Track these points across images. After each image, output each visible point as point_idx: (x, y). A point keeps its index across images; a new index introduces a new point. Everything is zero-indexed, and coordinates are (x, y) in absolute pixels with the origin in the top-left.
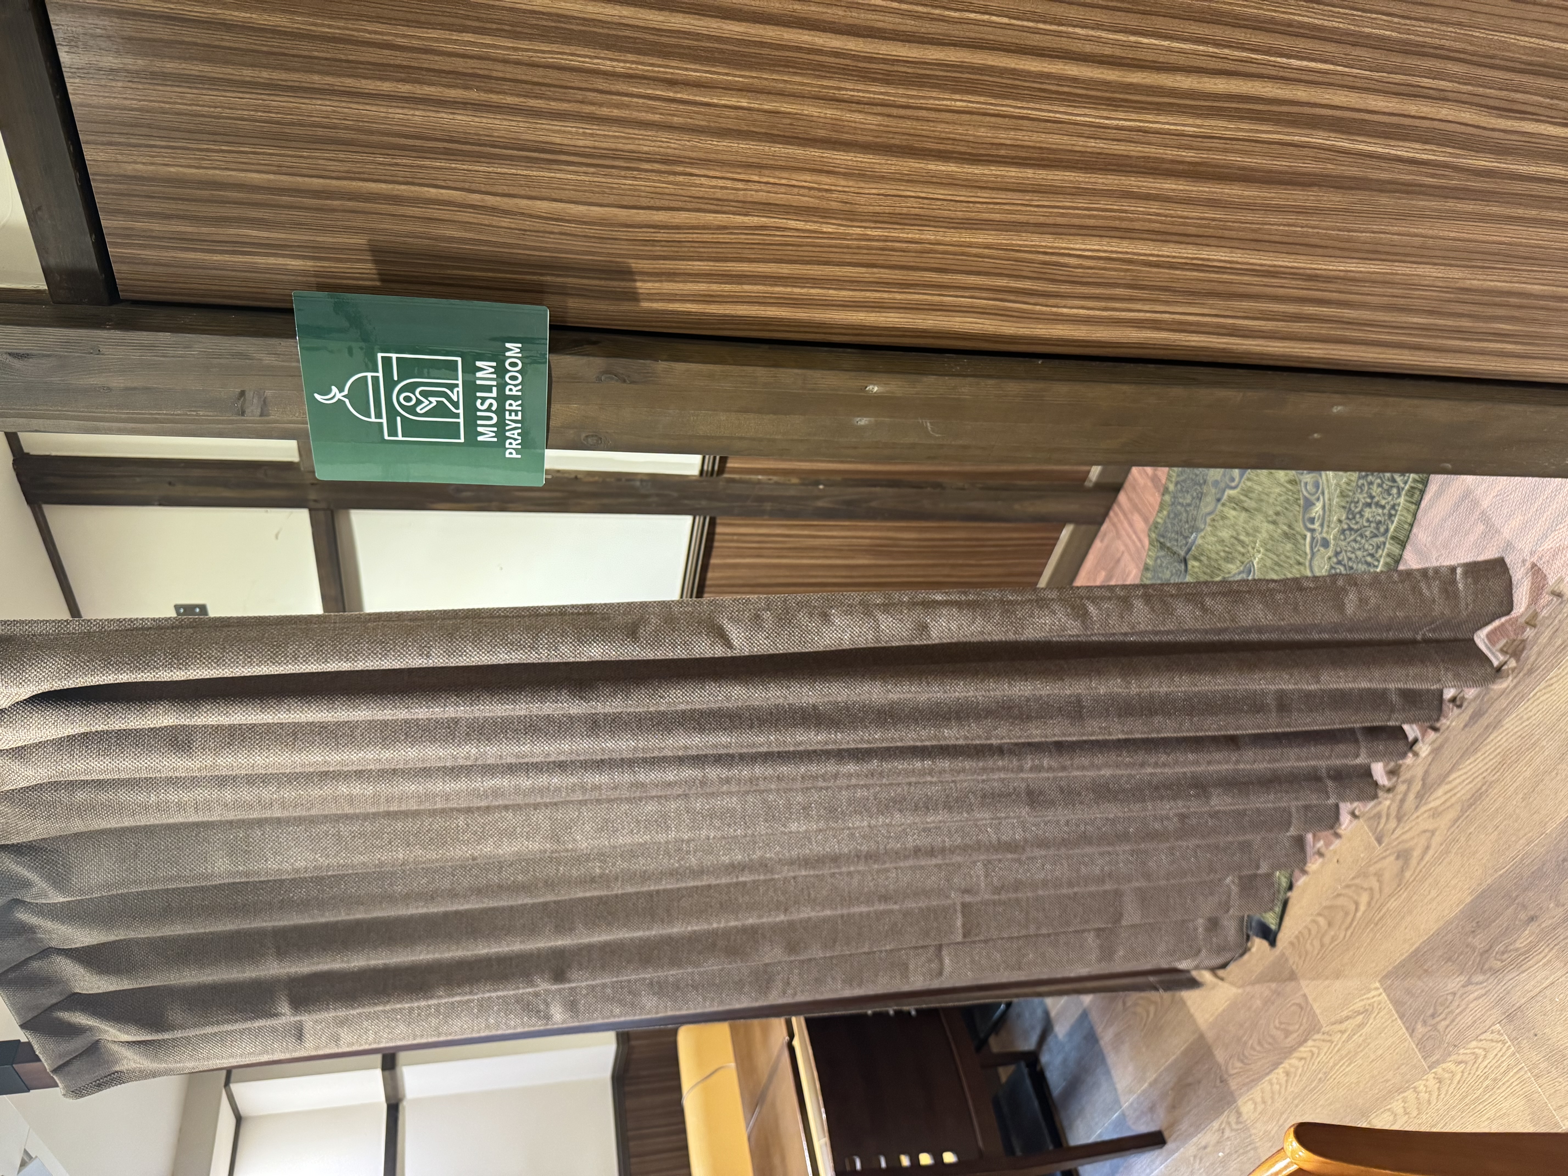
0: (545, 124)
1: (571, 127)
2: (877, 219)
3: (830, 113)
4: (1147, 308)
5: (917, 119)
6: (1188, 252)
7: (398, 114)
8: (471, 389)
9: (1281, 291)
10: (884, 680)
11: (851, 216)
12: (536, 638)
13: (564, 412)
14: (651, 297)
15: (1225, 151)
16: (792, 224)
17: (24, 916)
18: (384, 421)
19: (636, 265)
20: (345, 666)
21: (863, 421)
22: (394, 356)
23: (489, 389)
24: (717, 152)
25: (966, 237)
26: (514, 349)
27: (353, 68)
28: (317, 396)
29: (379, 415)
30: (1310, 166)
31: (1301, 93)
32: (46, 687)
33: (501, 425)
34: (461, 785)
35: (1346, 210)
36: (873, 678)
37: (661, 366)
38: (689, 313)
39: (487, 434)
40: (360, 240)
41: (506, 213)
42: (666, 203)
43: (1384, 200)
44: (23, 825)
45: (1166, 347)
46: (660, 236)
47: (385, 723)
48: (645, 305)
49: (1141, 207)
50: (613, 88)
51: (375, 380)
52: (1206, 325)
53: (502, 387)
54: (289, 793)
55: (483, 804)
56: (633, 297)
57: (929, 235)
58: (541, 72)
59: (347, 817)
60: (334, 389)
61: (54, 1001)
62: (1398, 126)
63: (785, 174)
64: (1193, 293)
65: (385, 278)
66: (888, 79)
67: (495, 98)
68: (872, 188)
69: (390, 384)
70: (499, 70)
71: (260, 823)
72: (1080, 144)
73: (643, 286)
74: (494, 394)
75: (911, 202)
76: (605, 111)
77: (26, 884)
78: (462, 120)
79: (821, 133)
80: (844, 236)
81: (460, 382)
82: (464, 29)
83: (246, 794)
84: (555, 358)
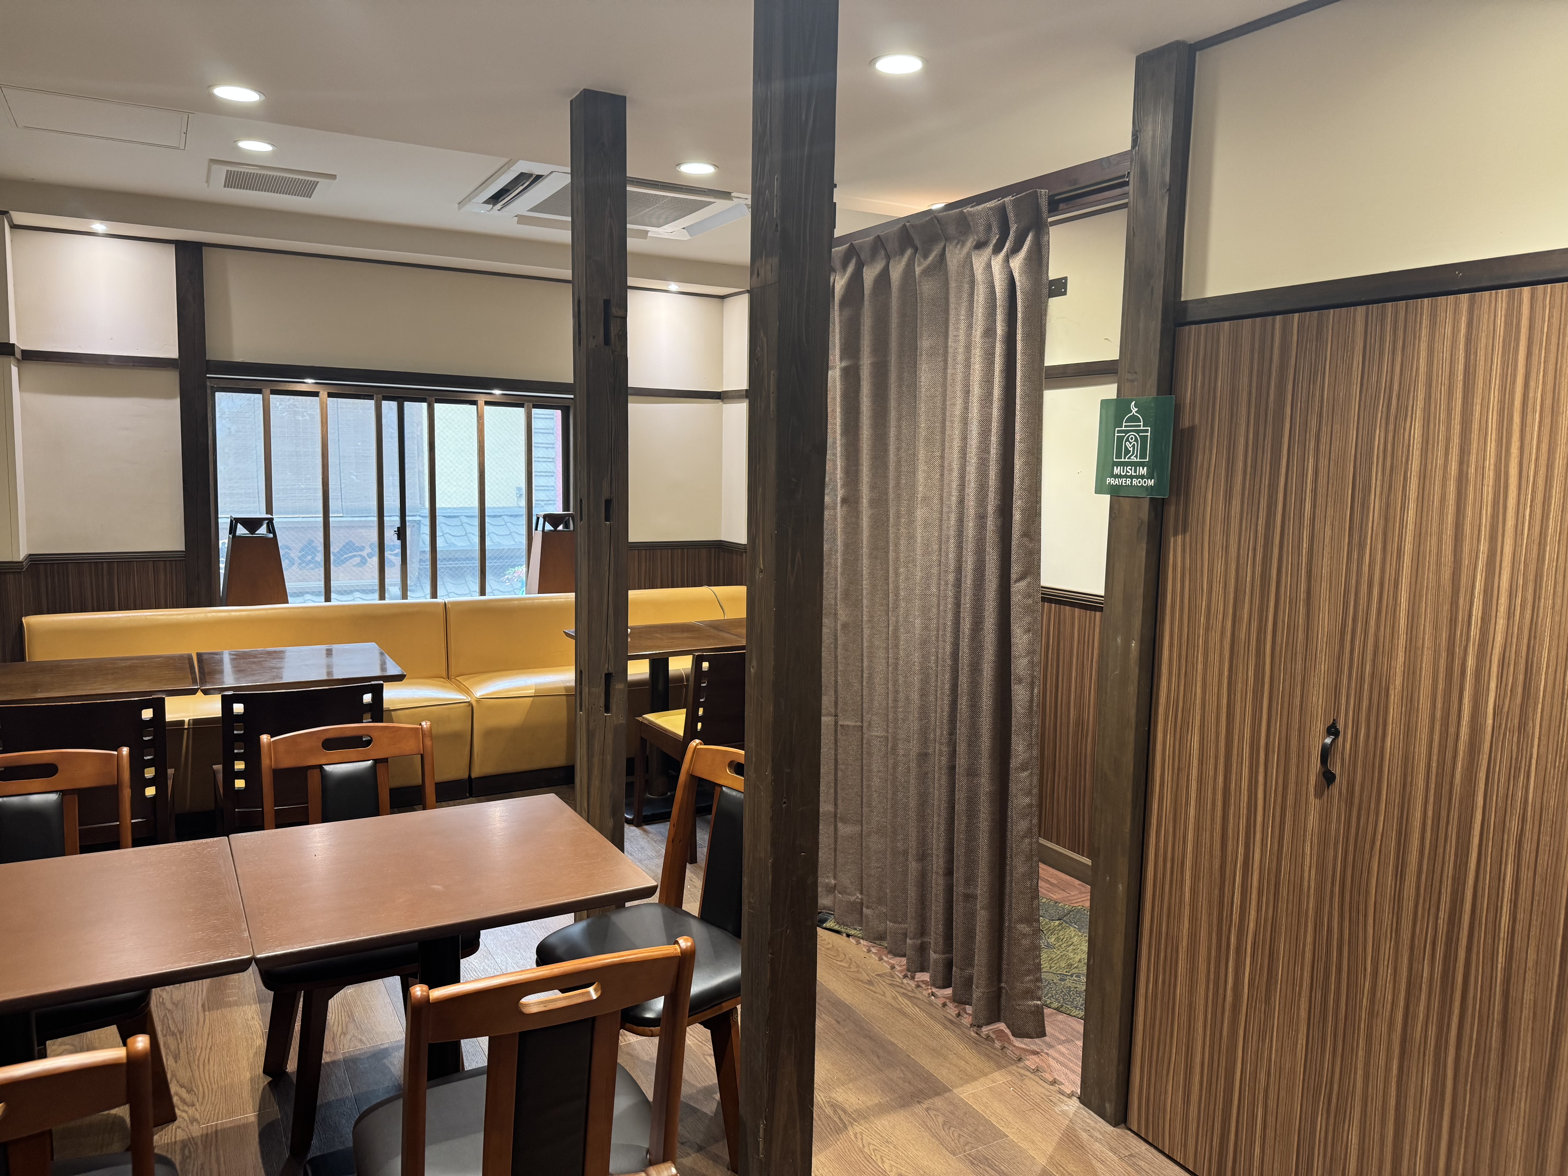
0: (1239, 497)
1: (1238, 508)
2: (1206, 642)
3: (1246, 616)
4: (1170, 778)
5: (1244, 655)
6: (1193, 795)
7: (1242, 440)
8: (1135, 465)
9: (1177, 847)
10: (995, 662)
11: (1207, 629)
12: (1024, 489)
13: (1126, 504)
14: (1175, 542)
15: (1235, 804)
16: (1204, 603)
17: (909, 252)
18: (1123, 428)
19: (1188, 535)
20: (1018, 407)
21: (1119, 640)
22: (1149, 434)
23: (1135, 472)
24: (1230, 568)
25: (1199, 684)
26: (1151, 482)
27: (1257, 424)
28: (1134, 403)
29: (1126, 426)
30: (1230, 848)
31: (1258, 836)
32: (1018, 283)
33: (1120, 476)
34: (956, 455)
35: (1212, 873)
36: (996, 656)
37: (1144, 546)
38: (1169, 559)
39: (1117, 470)
40: (1197, 422)
41: (1207, 482)
42: (1211, 548)
43: (1217, 892)
44: (955, 261)
45: (1152, 792)
46: (1199, 546)
47: (991, 421)
48: (1172, 539)
49: (1212, 767)
50: (1252, 525)
51: (1140, 426)
52: (1162, 811)
53: (1137, 477)
54: (959, 377)
55: (946, 464)
56: (1175, 534)
57: (1200, 666)
58: (1257, 496)
59: (944, 401)
60: (1136, 409)
61: (862, 257)
62: (1247, 890)
63: (1223, 599)
64: (1176, 801)
65: (1182, 431)
66: (1258, 640)
67: (1248, 477)
68: (1218, 638)
69: (1138, 432)
70: (1258, 480)
71: (946, 361)
72: (1236, 732)
73: (1179, 538)
74: (1133, 474)
75: (1212, 656)
76: (1244, 522)
77: (925, 257)
78: (1240, 464)
79: (1238, 613)
80: (1199, 627)
81: (1138, 460)
82: (1271, 466)
83: (960, 358)
84: (1147, 500)
